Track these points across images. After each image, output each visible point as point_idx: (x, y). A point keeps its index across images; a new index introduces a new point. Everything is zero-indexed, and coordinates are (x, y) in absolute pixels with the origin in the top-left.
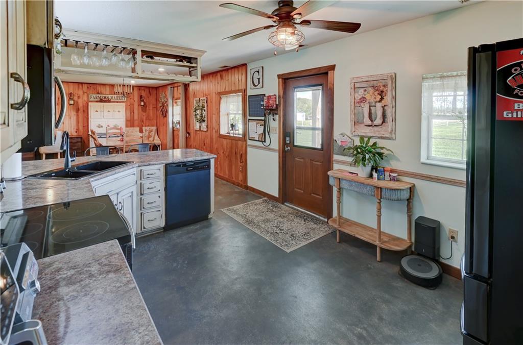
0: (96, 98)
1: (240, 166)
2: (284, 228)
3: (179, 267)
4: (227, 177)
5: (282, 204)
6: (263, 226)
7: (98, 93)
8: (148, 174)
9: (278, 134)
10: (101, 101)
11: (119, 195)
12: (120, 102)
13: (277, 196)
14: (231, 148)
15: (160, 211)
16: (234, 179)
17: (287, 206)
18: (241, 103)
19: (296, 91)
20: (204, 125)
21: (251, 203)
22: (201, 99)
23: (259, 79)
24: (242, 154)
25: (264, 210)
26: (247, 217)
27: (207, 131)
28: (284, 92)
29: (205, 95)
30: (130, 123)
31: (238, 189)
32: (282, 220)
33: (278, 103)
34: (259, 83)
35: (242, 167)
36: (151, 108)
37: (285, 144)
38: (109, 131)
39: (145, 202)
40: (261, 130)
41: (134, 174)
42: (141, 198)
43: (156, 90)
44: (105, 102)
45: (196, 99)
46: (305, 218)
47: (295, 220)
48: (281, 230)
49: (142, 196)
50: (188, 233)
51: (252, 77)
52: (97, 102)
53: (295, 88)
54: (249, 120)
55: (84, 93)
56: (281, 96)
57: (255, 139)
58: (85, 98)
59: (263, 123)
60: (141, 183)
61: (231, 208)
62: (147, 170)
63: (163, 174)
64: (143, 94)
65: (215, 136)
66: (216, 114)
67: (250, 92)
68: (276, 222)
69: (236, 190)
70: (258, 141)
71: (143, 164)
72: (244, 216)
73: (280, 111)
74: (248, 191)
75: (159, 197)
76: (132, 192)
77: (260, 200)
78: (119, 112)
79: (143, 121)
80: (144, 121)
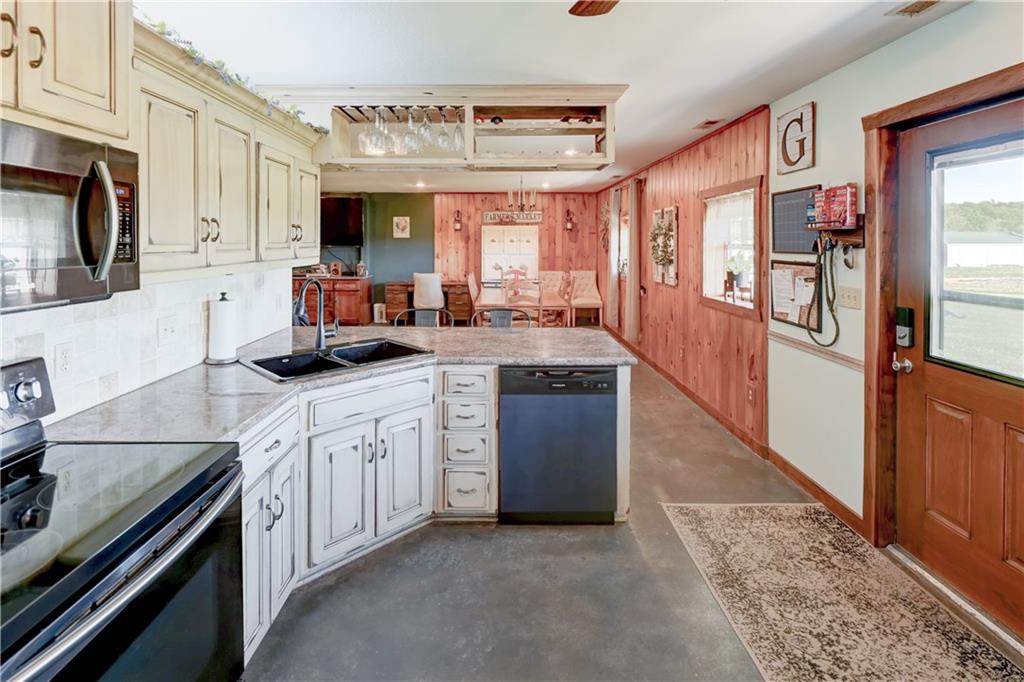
0: (495, 218)
1: (749, 388)
2: (854, 657)
3: (465, 656)
4: (718, 408)
5: (876, 545)
6: (772, 614)
7: (497, 209)
8: (459, 384)
9: (863, 312)
10: (501, 223)
11: (380, 425)
12: (532, 224)
13: (858, 508)
14: (728, 334)
15: (484, 474)
16: (733, 419)
17: (895, 561)
18: (752, 218)
19: (941, 165)
20: (672, 270)
21: (762, 510)
22: (665, 210)
23: (802, 142)
24: (753, 356)
25: (796, 549)
26: (728, 556)
27: (677, 285)
28: (887, 173)
29: (674, 200)
30: (548, 262)
31: (739, 451)
32: (855, 617)
33: (862, 211)
34: (802, 153)
35: (755, 392)
36: (586, 234)
37: (890, 346)
38: (505, 278)
39: (452, 447)
40: (807, 292)
41: (427, 381)
42: (444, 436)
43: (597, 197)
44: (506, 224)
45: (657, 211)
46: (969, 645)
47: (914, 635)
48: (837, 660)
49: (446, 432)
50: (545, 550)
51: (781, 140)
52: (496, 224)
53: (933, 154)
54: (773, 262)
55: (476, 209)
56: (877, 188)
57: (789, 319)
58: (479, 219)
59: (812, 272)
60: (444, 402)
61: (692, 506)
62: (459, 373)
63: (492, 389)
64: (572, 207)
65: (692, 300)
66: (696, 246)
67: (777, 184)
68: (828, 617)
69: (734, 453)
70: (799, 325)
71: (447, 359)
72: (720, 551)
73: (873, 235)
74: (768, 462)
75: (484, 441)
76: (420, 420)
77: (796, 508)
78: (528, 241)
79: (571, 260)
80: (574, 259)
